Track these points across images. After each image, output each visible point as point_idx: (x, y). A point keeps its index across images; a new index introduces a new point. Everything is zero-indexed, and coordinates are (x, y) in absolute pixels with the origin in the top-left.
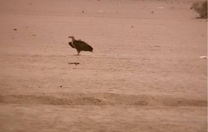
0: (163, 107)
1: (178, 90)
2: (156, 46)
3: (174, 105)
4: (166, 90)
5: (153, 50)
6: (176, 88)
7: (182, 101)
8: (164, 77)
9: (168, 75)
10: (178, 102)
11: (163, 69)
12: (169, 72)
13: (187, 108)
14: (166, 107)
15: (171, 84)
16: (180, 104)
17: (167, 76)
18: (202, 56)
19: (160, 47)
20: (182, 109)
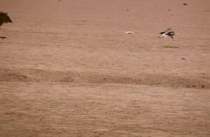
0: (89, 84)
1: (104, 66)
2: (82, 21)
3: (99, 83)
4: (91, 66)
5: (80, 24)
6: (102, 65)
7: (107, 77)
8: (90, 52)
9: (94, 50)
10: (103, 79)
11: (89, 44)
12: (95, 48)
13: (111, 86)
14: (92, 84)
15: (96, 60)
16: (106, 81)
17: (93, 52)
18: (127, 31)
19: (86, 21)
20: (107, 86)
